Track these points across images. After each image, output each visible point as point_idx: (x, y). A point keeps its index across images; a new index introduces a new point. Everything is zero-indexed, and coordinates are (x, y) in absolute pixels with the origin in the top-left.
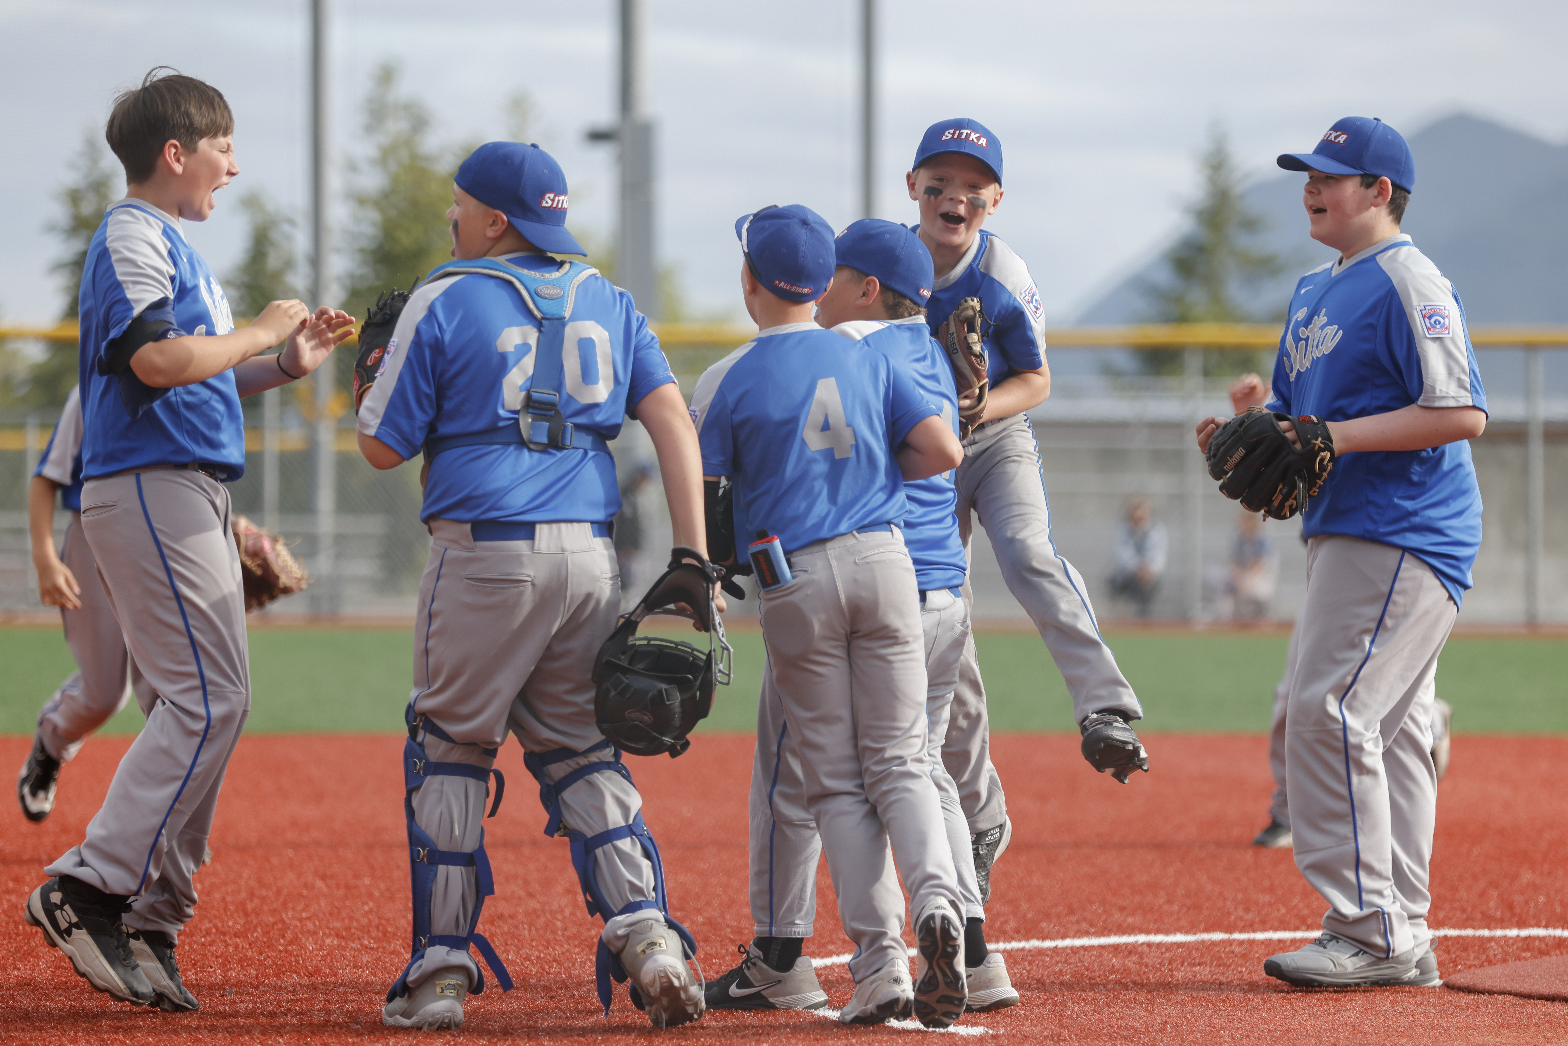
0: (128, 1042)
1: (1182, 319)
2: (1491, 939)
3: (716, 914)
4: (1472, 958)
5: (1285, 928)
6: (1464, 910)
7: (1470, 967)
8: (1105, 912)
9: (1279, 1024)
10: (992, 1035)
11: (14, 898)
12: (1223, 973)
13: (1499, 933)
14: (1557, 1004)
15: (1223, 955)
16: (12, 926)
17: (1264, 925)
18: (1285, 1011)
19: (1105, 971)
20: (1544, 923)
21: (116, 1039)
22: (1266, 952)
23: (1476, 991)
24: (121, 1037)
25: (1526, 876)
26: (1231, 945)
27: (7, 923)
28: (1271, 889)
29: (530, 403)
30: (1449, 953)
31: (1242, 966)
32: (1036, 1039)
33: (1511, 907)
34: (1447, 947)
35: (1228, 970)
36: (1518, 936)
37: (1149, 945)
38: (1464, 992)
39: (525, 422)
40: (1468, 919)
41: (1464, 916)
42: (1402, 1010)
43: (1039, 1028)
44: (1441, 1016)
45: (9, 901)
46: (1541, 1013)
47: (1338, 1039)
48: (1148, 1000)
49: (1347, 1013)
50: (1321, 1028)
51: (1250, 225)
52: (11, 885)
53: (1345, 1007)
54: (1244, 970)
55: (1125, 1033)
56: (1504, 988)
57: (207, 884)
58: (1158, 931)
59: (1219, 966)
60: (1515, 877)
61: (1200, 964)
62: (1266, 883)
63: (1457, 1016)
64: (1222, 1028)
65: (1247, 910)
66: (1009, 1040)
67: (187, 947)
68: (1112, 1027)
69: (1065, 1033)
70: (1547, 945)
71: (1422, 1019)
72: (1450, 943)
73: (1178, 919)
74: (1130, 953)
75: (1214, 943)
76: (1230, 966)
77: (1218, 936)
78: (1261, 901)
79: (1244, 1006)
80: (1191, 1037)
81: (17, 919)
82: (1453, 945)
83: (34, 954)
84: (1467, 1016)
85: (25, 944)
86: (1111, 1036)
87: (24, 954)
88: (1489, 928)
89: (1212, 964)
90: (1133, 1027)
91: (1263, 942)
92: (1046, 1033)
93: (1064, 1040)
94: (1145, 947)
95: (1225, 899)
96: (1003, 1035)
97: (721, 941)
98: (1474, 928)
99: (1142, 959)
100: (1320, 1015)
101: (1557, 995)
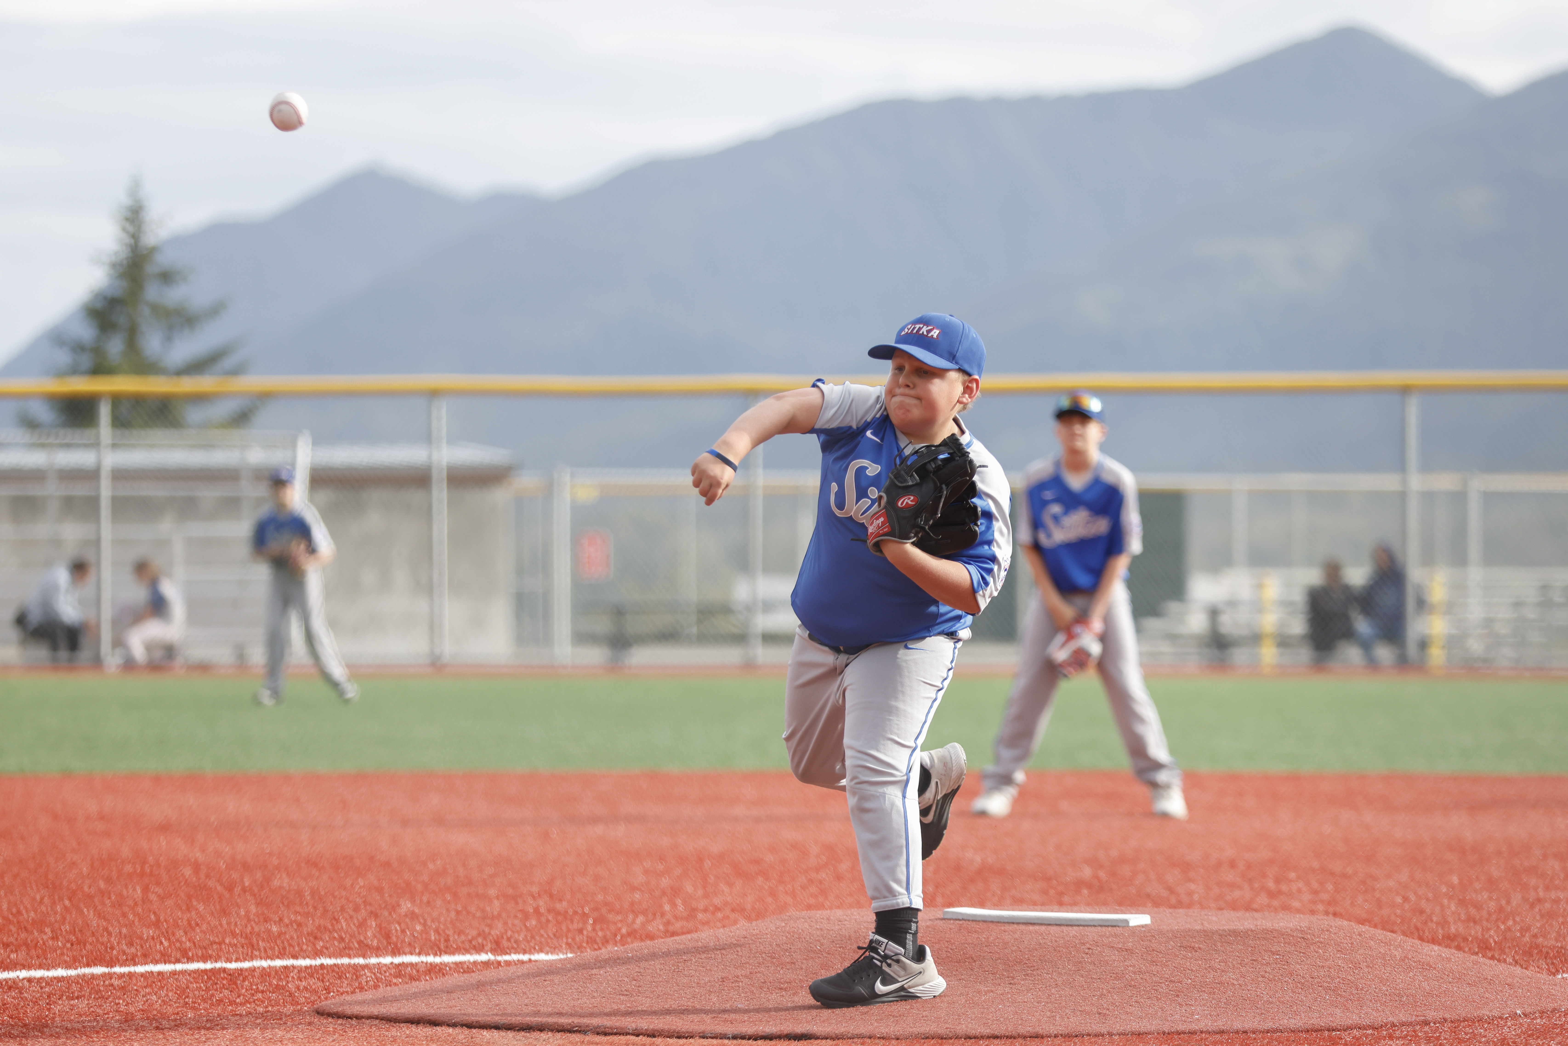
1: (100, 369)
2: (366, 966)
4: (345, 985)
5: (166, 962)
6: (342, 941)
7: (342, 994)
12: (100, 1006)
13: (373, 961)
14: (420, 1027)
15: (102, 988)
17: (146, 958)
18: (157, 1041)
20: (417, 951)
22: (145, 984)
23: (345, 1016)
25: (406, 906)
26: (111, 979)
28: (157, 924)
30: (323, 981)
31: (120, 998)
33: (387, 936)
34: (322, 975)
35: (105, 1002)
36: (392, 963)
37: (30, 980)
38: (333, 1017)
40: (345, 948)
41: (342, 945)
42: (271, 1036)
46: (405, 1036)
48: (23, 1033)
51: (167, 277)
53: (216, 1035)
54: (121, 1002)
56: (372, 1012)
58: (40, 967)
59: (97, 998)
60: (395, 907)
61: (78, 998)
63: (324, 1041)
65: (131, 944)
70: (418, 971)
71: (290, 1045)
72: (326, 971)
73: (62, 954)
74: (10, 988)
75: (93, 977)
76: (107, 998)
77: (99, 970)
78: (145, 935)
79: (117, 1037)
82: (328, 973)
84: (333, 1041)
88: (364, 956)
89: (90, 997)
91: (142, 975)
94: (26, 983)
95: (110, 934)
98: (350, 957)
99: (21, 993)
101: (422, 1018)
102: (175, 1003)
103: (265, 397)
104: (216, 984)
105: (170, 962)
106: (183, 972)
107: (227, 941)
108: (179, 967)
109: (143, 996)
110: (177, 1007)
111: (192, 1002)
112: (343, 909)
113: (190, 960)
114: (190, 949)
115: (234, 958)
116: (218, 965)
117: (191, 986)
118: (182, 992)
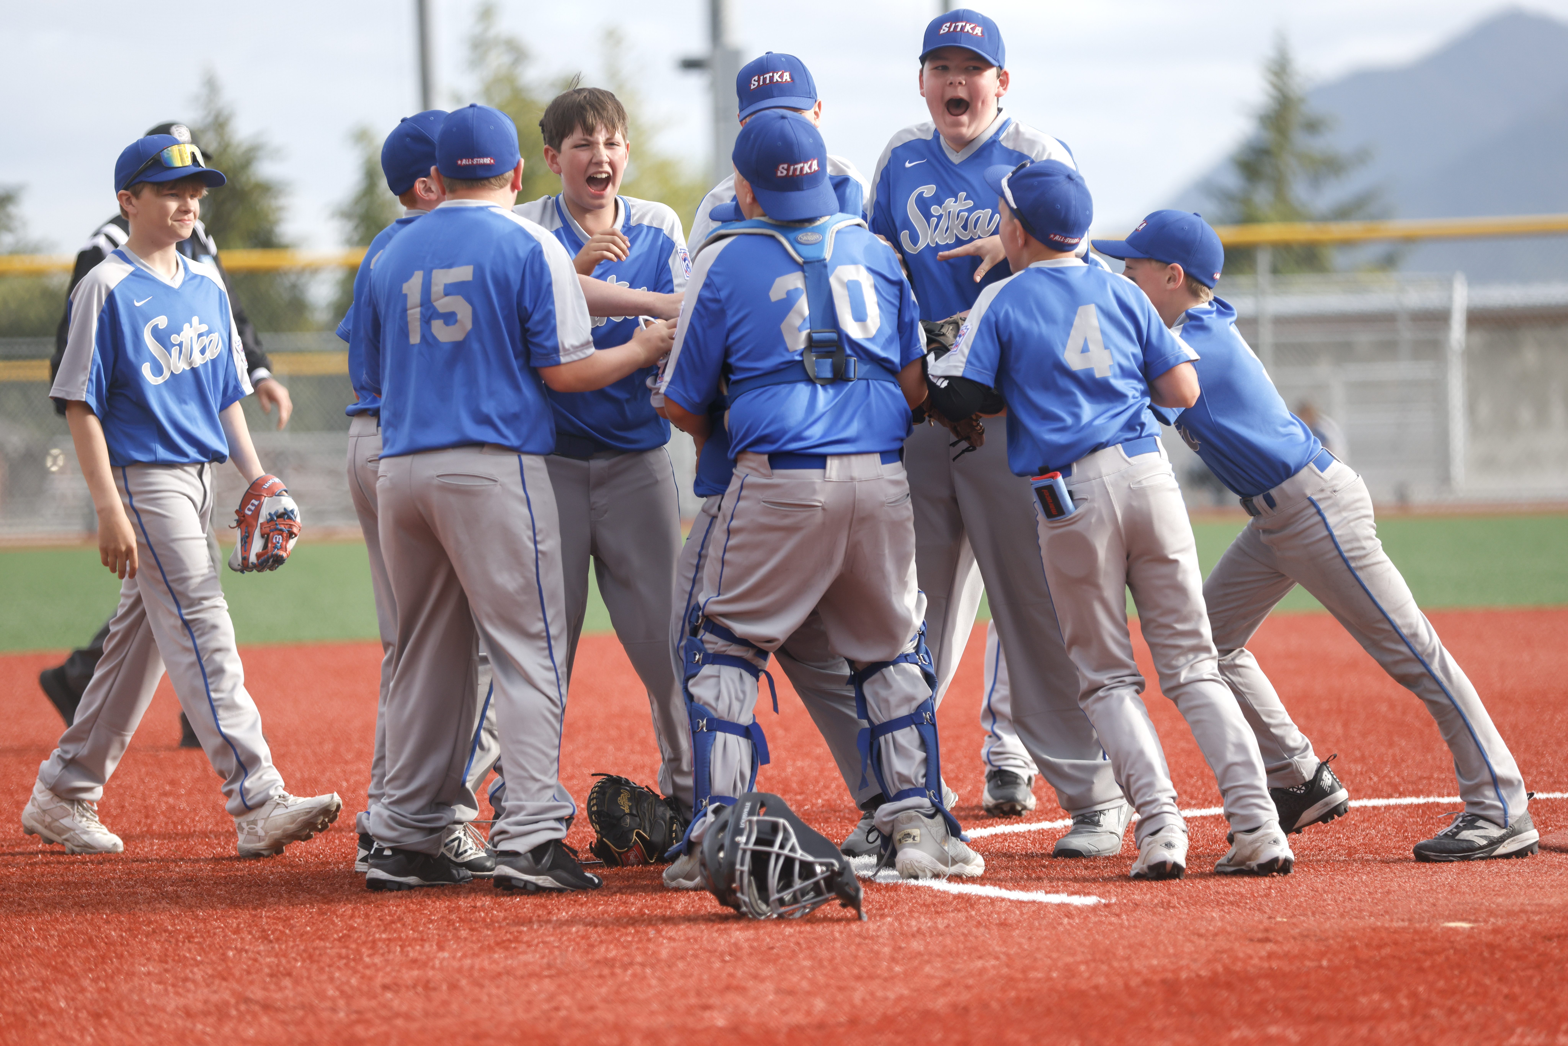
0: (287, 931)
1: (1248, 218)
3: (835, 796)
4: (1561, 819)
5: (1379, 796)
6: (1550, 774)
7: (1560, 828)
8: (1204, 784)
9: (1379, 886)
10: (1105, 904)
11: (171, 800)
16: (171, 826)
18: (1385, 874)
19: (1208, 840)
21: (276, 930)
24: (281, 928)
27: (167, 824)
28: (1363, 759)
29: (812, 344)
30: (1538, 815)
31: (1339, 833)
32: (1146, 907)
34: (1537, 809)
38: (1556, 852)
39: (811, 360)
40: (1555, 782)
41: (1551, 780)
43: (1149, 896)
44: (1535, 875)
45: (167, 803)
47: (1437, 899)
49: (1445, 874)
50: (1420, 889)
51: (1313, 126)
52: (168, 788)
55: (1232, 898)
57: (352, 781)
59: (1318, 833)
62: (1357, 754)
63: (1550, 875)
64: (1325, 892)
66: (1121, 909)
67: (337, 841)
68: (1219, 893)
69: (1175, 901)
71: (1517, 879)
72: (1539, 806)
76: (1327, 833)
78: (1353, 771)
79: (1344, 870)
80: (1295, 901)
81: (175, 819)
82: (1542, 808)
83: (194, 852)
84: (1561, 874)
85: (185, 843)
86: (1218, 902)
87: (184, 852)
90: (1240, 893)
92: (1156, 901)
93: (1174, 907)
96: (1115, 904)
97: (840, 822)
98: (1561, 791)
100: (1418, 878)
102: (1395, 837)
103: (1410, 240)
104: (1432, 818)
105: (1383, 797)
106: (1395, 807)
107: (1435, 776)
108: (1392, 801)
109: (1362, 831)
110: (1398, 842)
111: (1412, 837)
112: (1545, 743)
113: (1402, 795)
114: (1400, 784)
115: (1445, 793)
116: (1431, 800)
117: (1407, 820)
118: (1400, 826)
